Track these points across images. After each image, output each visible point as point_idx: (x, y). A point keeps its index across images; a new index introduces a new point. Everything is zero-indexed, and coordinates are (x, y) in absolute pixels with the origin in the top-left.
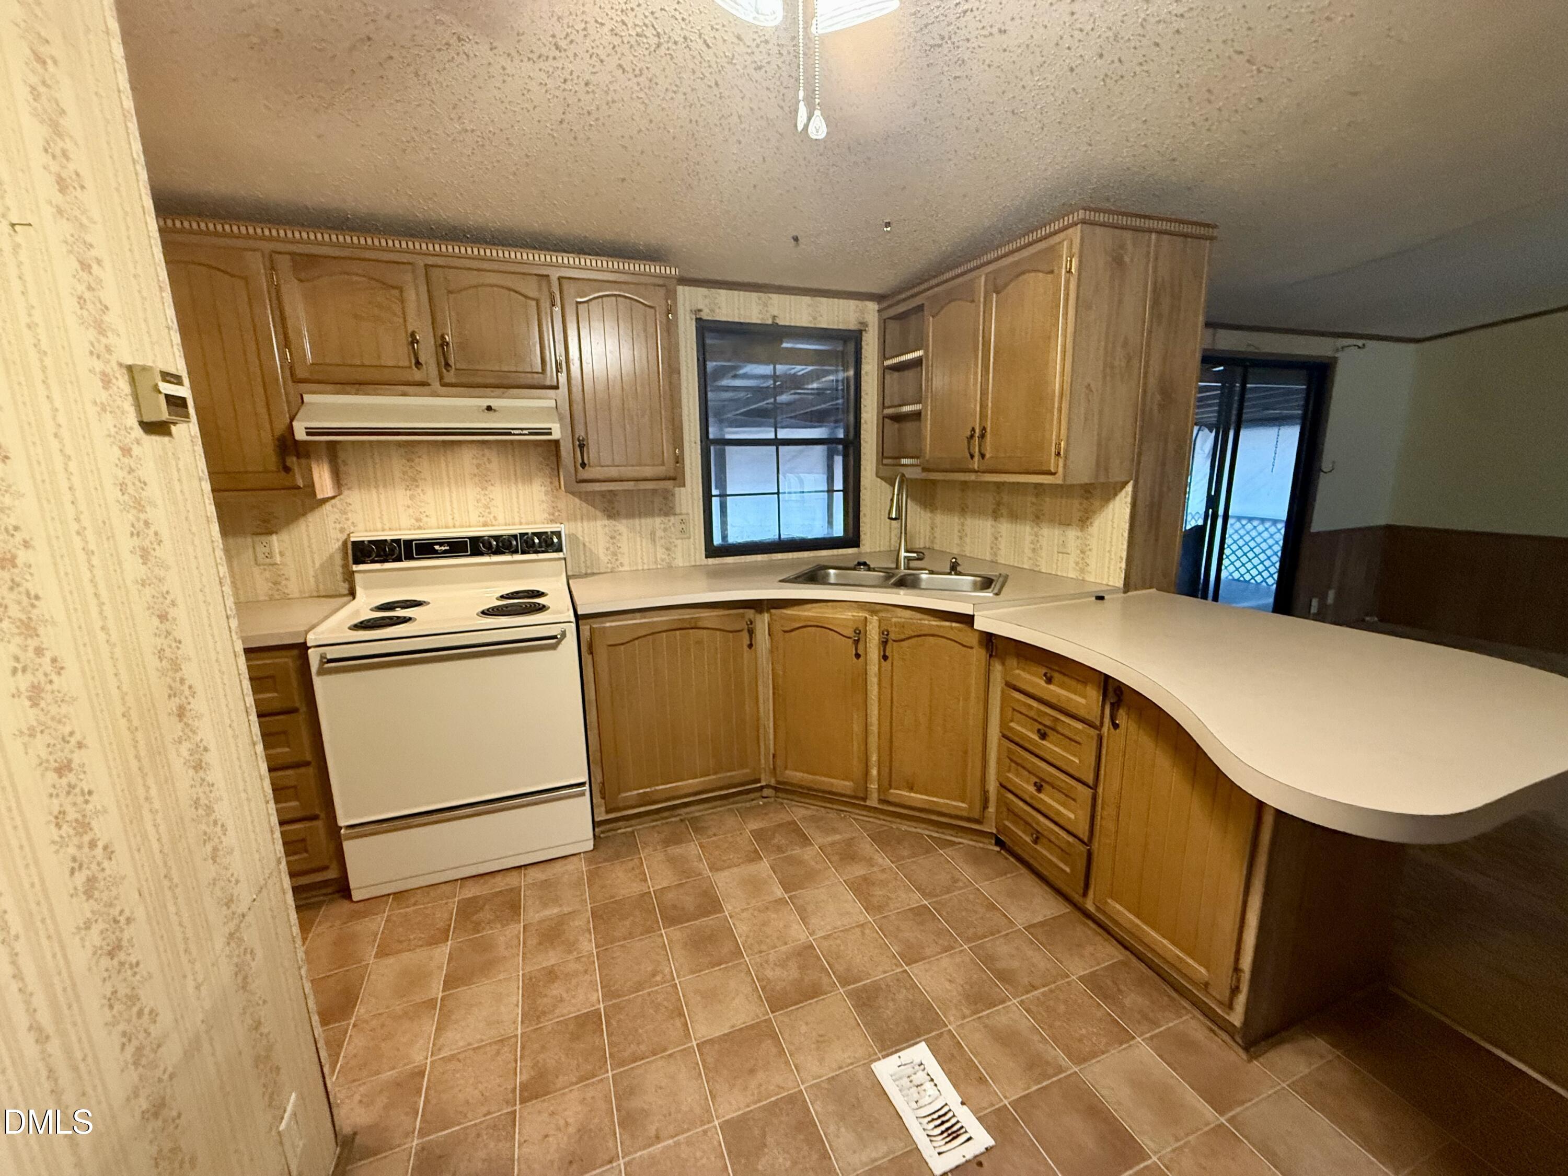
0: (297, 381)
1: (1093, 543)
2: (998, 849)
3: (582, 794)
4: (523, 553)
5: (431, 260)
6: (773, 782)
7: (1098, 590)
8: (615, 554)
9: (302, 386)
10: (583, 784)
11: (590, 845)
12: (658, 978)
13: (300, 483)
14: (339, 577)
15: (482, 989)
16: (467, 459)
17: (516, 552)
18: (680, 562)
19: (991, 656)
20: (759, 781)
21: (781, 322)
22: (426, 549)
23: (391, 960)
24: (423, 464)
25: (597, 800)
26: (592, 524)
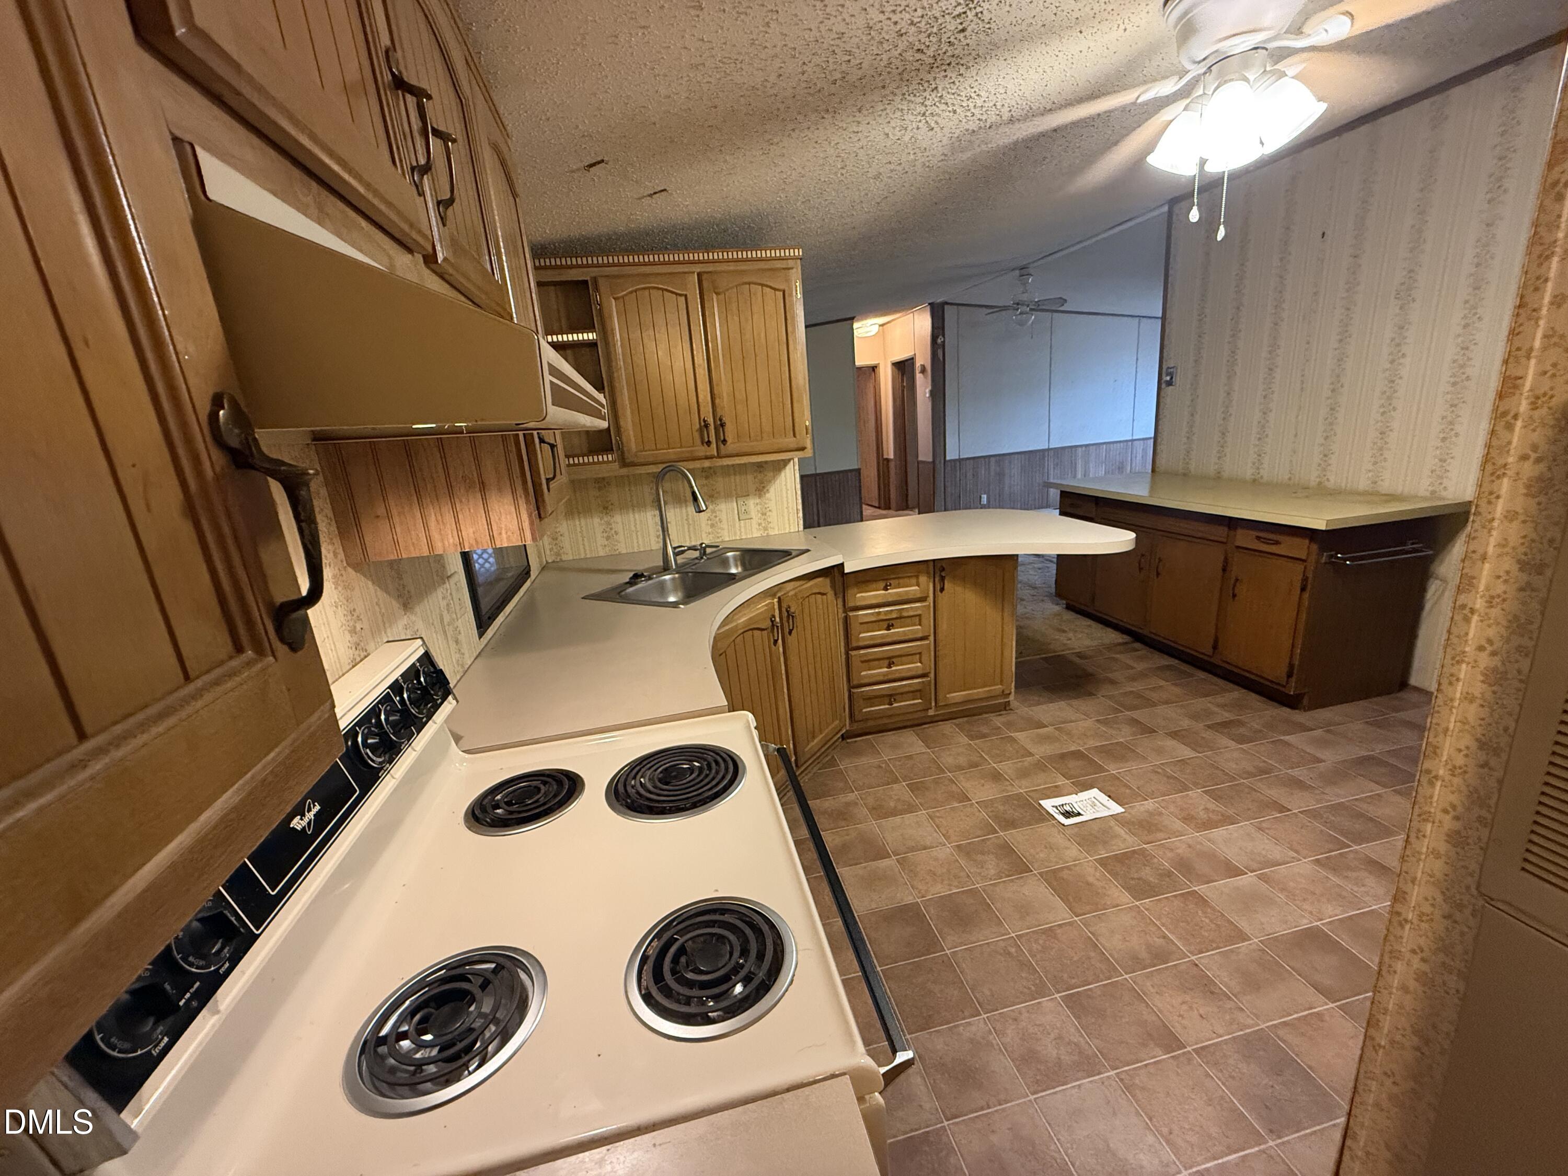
1: (772, 505)
12: (1013, 950)
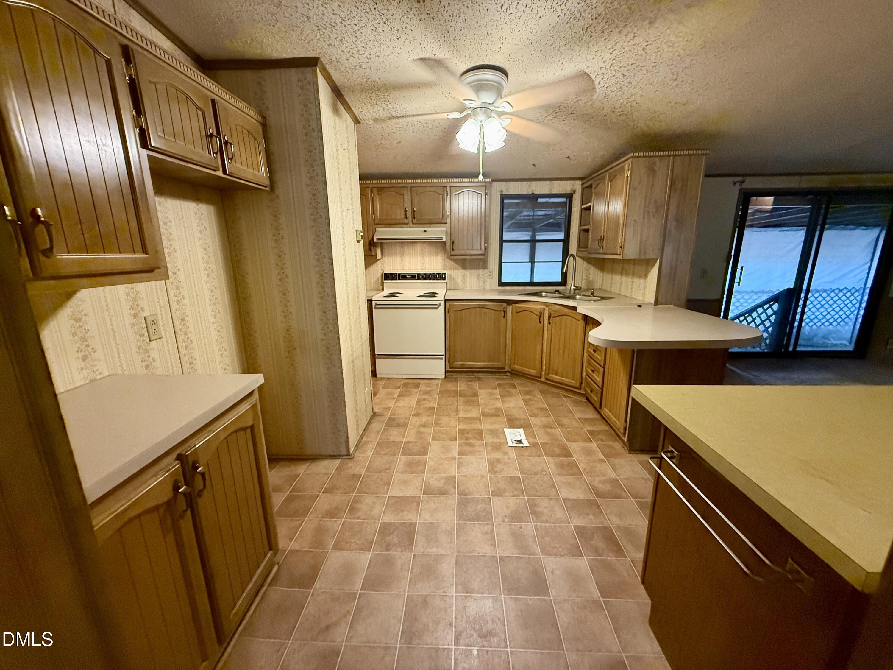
0: (375, 224)
1: (648, 285)
2: (586, 401)
3: (442, 359)
4: (433, 280)
5: (413, 185)
6: (510, 370)
7: (640, 303)
8: (464, 282)
9: (376, 226)
10: (442, 355)
11: (443, 377)
12: (453, 405)
13: (373, 254)
14: (380, 285)
15: (407, 399)
16: (418, 248)
17: (431, 279)
18: (488, 287)
19: (586, 324)
20: (505, 369)
21: (536, 193)
22: (404, 277)
23: (385, 390)
24: (406, 249)
25: (447, 363)
26: (457, 271)
